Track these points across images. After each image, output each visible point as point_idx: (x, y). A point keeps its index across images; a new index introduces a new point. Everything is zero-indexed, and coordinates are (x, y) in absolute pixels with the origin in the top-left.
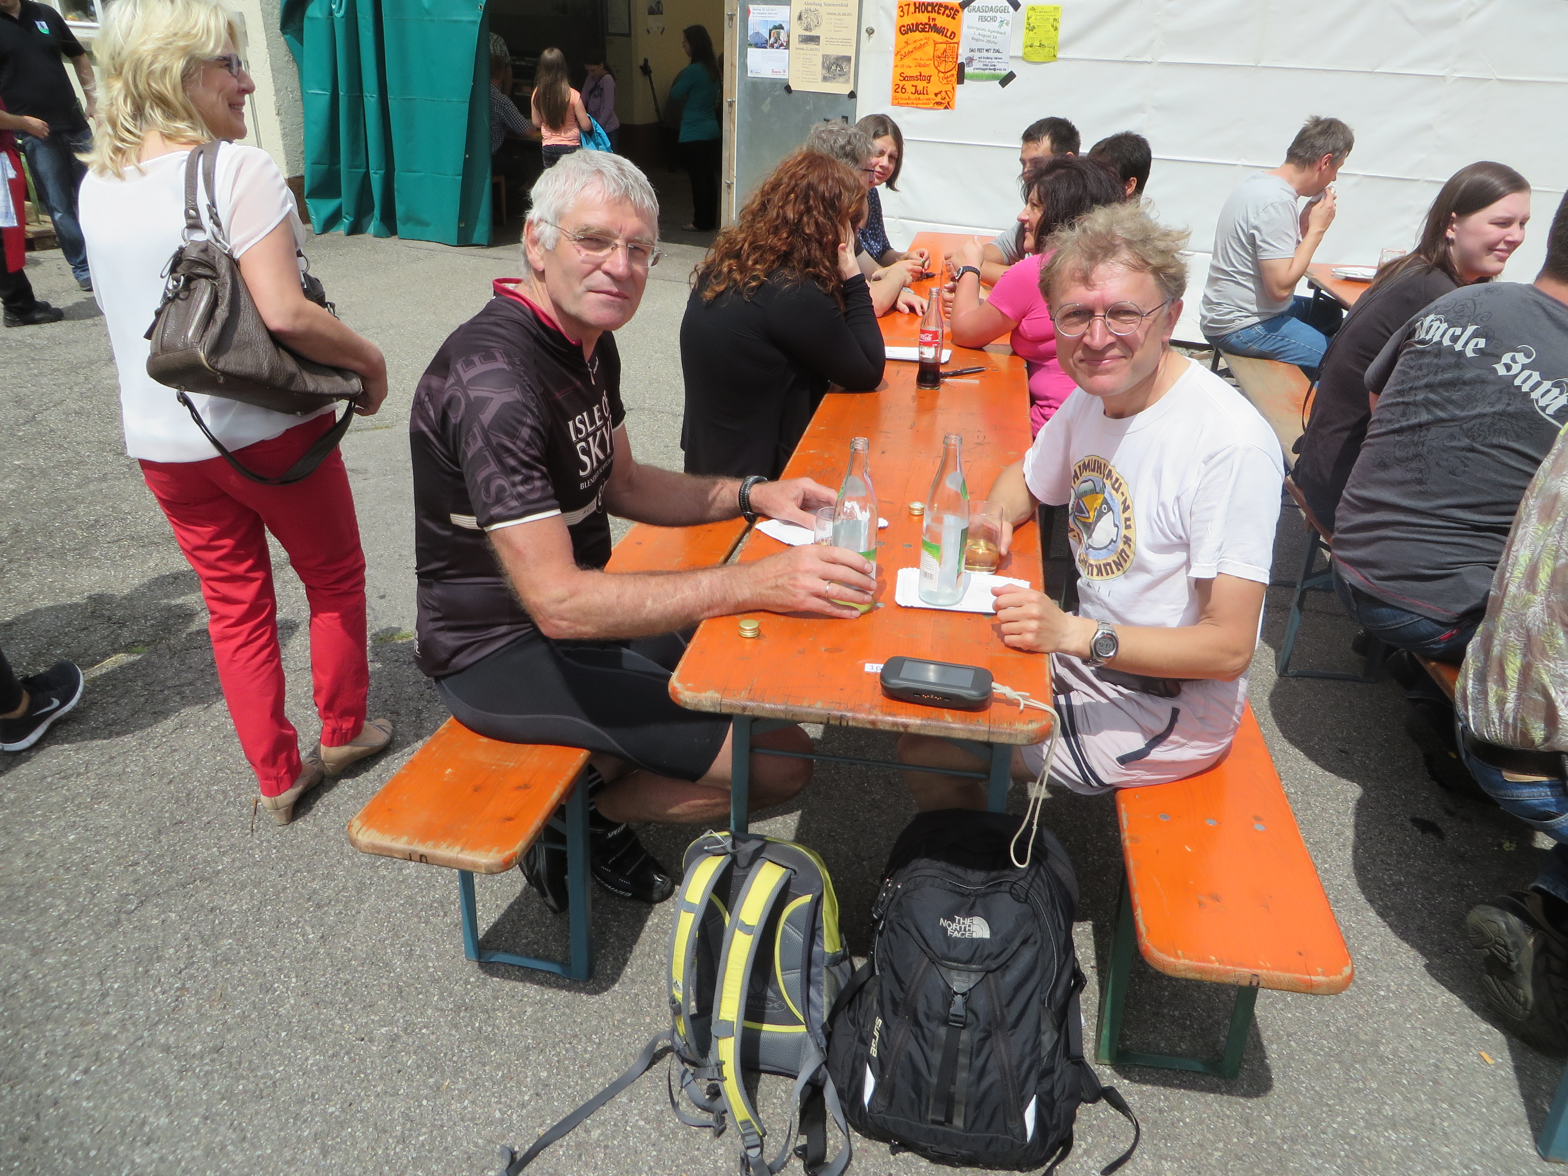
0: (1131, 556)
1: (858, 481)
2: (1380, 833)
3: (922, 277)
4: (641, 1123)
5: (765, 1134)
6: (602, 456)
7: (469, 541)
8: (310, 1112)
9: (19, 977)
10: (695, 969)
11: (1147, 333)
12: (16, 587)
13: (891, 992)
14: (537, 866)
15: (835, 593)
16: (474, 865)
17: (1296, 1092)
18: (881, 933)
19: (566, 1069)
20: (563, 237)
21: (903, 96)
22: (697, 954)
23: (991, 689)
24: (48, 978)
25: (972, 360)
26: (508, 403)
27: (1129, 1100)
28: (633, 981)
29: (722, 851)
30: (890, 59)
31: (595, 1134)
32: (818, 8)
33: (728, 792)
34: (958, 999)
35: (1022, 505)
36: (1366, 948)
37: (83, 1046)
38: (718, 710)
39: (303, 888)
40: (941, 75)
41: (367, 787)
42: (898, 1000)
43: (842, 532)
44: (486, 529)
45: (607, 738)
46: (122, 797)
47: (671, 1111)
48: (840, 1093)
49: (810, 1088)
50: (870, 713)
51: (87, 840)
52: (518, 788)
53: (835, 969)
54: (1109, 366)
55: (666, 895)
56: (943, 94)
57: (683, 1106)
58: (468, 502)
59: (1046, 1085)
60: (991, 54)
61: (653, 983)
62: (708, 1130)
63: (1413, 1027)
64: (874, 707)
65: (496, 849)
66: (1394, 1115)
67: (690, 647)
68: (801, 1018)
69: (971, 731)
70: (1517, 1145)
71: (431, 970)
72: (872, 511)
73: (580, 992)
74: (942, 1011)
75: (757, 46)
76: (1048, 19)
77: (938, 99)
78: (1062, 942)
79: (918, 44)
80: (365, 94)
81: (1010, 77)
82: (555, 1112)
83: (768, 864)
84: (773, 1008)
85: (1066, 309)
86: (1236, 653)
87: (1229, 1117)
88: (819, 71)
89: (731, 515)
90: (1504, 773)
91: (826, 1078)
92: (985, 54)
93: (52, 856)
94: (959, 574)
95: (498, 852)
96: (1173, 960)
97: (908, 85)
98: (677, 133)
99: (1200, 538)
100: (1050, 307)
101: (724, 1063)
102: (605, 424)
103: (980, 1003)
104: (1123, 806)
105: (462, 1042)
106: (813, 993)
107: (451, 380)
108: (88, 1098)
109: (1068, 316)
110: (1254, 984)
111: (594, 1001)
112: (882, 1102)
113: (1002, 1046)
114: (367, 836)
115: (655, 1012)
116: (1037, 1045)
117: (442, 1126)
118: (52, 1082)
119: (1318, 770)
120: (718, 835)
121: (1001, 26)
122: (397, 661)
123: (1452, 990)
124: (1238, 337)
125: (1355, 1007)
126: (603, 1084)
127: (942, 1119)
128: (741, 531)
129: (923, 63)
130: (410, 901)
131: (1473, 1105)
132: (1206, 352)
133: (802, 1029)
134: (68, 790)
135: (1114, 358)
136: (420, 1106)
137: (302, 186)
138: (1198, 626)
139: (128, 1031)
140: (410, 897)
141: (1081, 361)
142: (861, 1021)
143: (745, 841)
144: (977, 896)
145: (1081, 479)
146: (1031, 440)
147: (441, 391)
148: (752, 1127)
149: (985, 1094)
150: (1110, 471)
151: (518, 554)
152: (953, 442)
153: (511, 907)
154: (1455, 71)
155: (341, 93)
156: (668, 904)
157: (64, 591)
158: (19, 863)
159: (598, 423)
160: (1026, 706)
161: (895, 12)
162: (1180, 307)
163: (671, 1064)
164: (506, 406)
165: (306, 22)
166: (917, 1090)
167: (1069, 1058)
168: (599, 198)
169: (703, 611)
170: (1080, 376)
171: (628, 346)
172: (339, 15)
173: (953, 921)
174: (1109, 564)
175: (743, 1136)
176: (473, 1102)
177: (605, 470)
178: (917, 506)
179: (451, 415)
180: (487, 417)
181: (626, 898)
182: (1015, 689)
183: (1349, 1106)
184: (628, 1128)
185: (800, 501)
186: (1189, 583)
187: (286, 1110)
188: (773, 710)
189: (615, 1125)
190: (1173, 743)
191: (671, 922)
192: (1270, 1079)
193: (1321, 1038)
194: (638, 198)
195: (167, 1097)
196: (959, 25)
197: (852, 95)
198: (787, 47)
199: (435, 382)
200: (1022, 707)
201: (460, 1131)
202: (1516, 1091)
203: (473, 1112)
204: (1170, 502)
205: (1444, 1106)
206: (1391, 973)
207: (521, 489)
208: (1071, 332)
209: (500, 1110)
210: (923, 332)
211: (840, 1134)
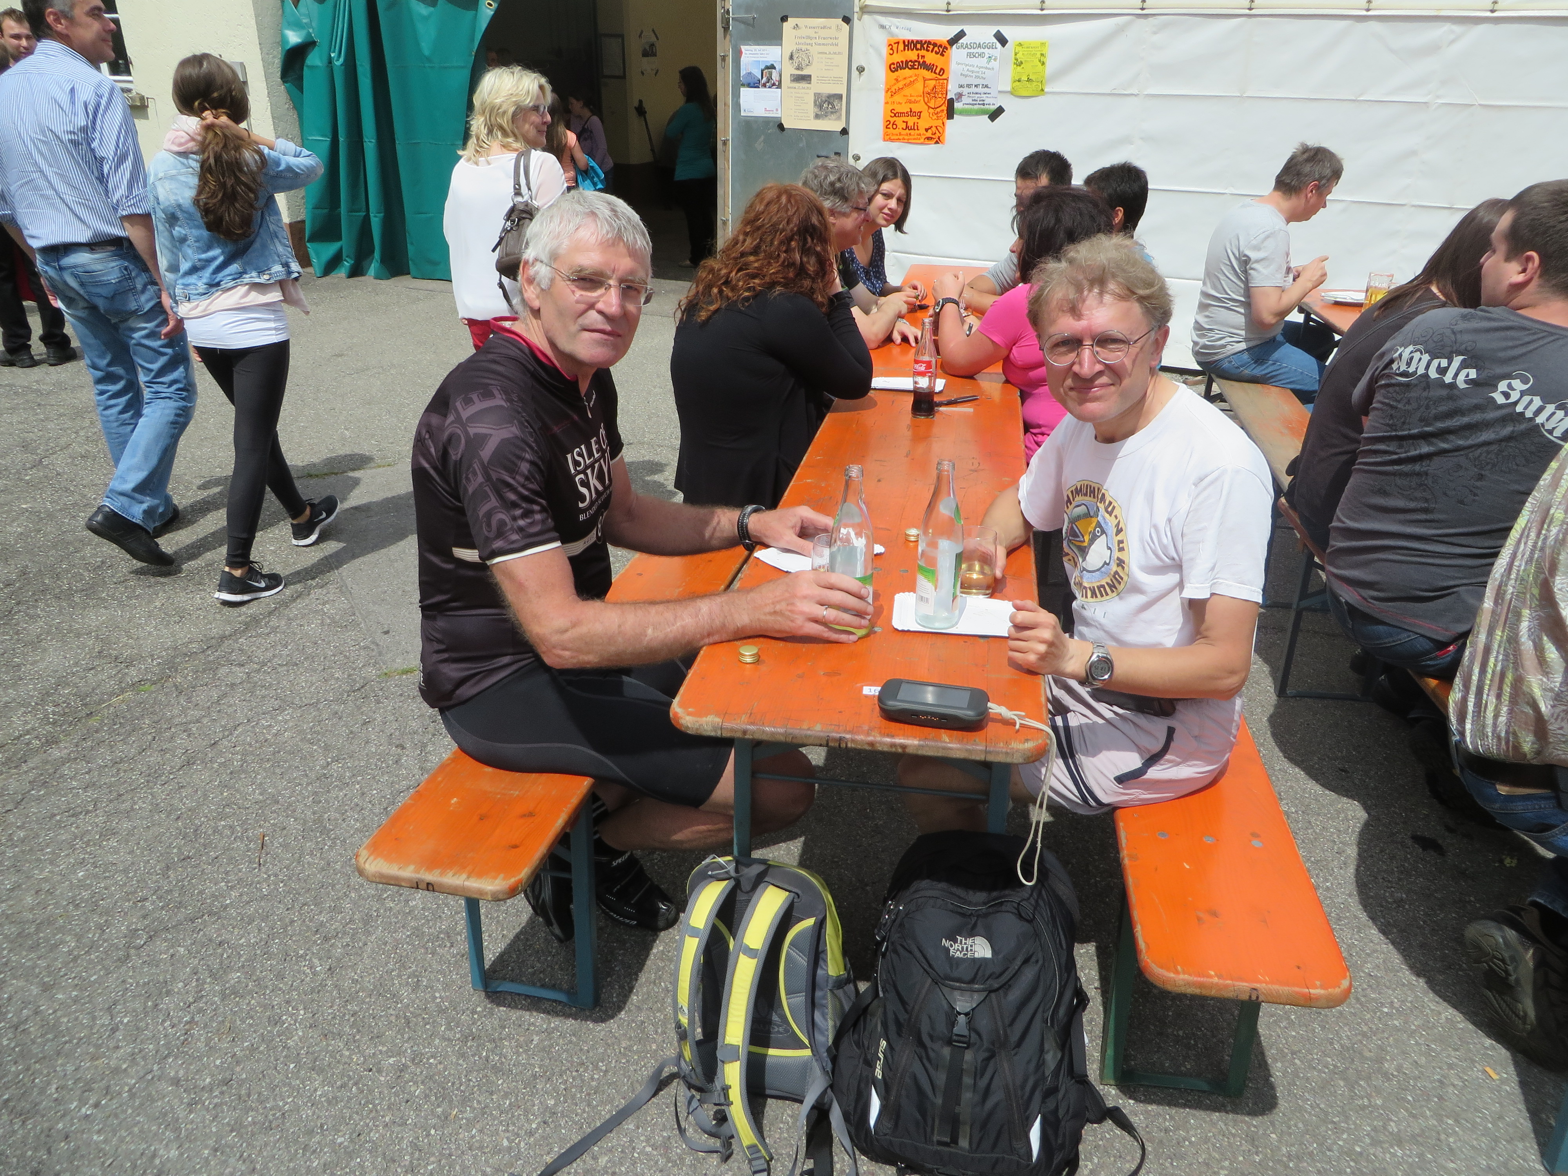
0: (1125, 578)
1: (854, 509)
2: (1381, 851)
3: (916, 308)
4: (649, 1149)
5: (772, 1159)
6: (600, 488)
7: (471, 573)
8: (319, 1143)
9: (30, 1013)
10: (700, 996)
11: (1134, 361)
12: (24, 629)
13: (895, 1014)
14: (543, 895)
15: (832, 618)
16: (481, 892)
17: (1301, 1109)
18: (884, 955)
19: (573, 1097)
20: (558, 277)
21: (895, 132)
22: (702, 980)
23: (987, 709)
24: (59, 1013)
25: (964, 388)
26: (508, 439)
27: (1134, 1120)
28: (639, 1009)
29: (726, 876)
30: (880, 96)
31: (603, 1161)
32: (809, 47)
33: (731, 817)
34: (962, 1019)
35: (1015, 531)
36: (1369, 965)
37: (93, 1080)
38: (719, 734)
39: (311, 921)
40: (931, 111)
41: (372, 820)
42: (901, 1020)
43: (839, 559)
44: (488, 563)
45: (611, 765)
46: (131, 833)
47: (678, 1137)
48: (846, 1117)
49: (816, 1112)
50: (868, 734)
51: (96, 876)
52: (523, 816)
53: (839, 992)
54: (1098, 393)
55: (671, 923)
56: (934, 129)
57: (690, 1132)
58: (469, 535)
59: (1051, 1104)
60: (980, 90)
61: (659, 1010)
62: (715, 1155)
63: (1417, 1043)
64: (871, 729)
65: (502, 876)
66: (1399, 1131)
67: (691, 674)
68: (806, 1042)
69: (967, 750)
70: (1524, 1160)
71: (438, 1000)
72: (867, 537)
73: (586, 1020)
74: (945, 1031)
75: (749, 86)
76: (1035, 54)
77: (929, 134)
78: (1063, 960)
79: (907, 81)
80: (365, 139)
81: (999, 111)
82: (562, 1140)
83: (771, 887)
84: (779, 1032)
85: (1054, 340)
86: (1232, 672)
87: (1234, 1135)
88: (811, 109)
89: (730, 544)
90: (1498, 787)
91: (832, 1101)
92: (974, 90)
93: (62, 894)
94: (955, 597)
95: (504, 879)
96: (1172, 975)
97: (899, 121)
98: (672, 171)
99: (1192, 559)
100: (1039, 337)
101: (730, 1087)
102: (603, 456)
103: (984, 1023)
104: (1121, 824)
105: (469, 1072)
106: (818, 1016)
107: (451, 418)
108: (99, 1132)
109: (1057, 345)
110: (1254, 998)
111: (599, 1030)
112: (888, 1125)
113: (1006, 1065)
114: (375, 865)
115: (661, 1039)
116: (1041, 1064)
117: (450, 1155)
118: (63, 1116)
119: (1318, 789)
120: (721, 860)
121: (988, 62)
122: (401, 695)
123: (1455, 1007)
124: (1230, 362)
125: (1359, 1024)
126: (610, 1111)
127: (948, 1140)
128: (741, 560)
129: (913, 99)
130: (417, 933)
131: (1478, 1120)
132: (1200, 378)
133: (807, 1053)
134: (77, 828)
135: (1103, 386)
136: (428, 1135)
137: (303, 230)
138: (1193, 647)
139: (138, 1064)
140: (417, 929)
141: (1071, 389)
142: (866, 1043)
143: (748, 865)
144: (978, 916)
145: (1074, 504)
146: (1025, 466)
147: (441, 429)
148: (759, 1151)
149: (990, 1114)
150: (1103, 495)
151: (521, 587)
152: (946, 468)
153: (517, 936)
154: (1438, 97)
155: (341, 139)
156: (673, 932)
157: (71, 632)
158: (29, 900)
159: (596, 456)
160: (1022, 725)
161: (885, 50)
162: (1166, 333)
163: (678, 1089)
164: (504, 442)
165: (306, 72)
166: (923, 1111)
167: (1073, 1078)
168: (593, 240)
169: (703, 638)
170: (1071, 404)
171: (627, 381)
172: (339, 63)
173: (955, 941)
174: (1103, 586)
175: (750, 1161)
176: (481, 1131)
177: (604, 501)
178: (913, 532)
179: (451, 451)
180: (486, 453)
181: (632, 927)
182: (1011, 709)
183: (1355, 1123)
184: (636, 1155)
185: (798, 529)
186: (1182, 604)
187: (296, 1141)
188: (773, 734)
189: (622, 1152)
190: (1169, 761)
191: (675, 949)
192: (1275, 1097)
193: (1326, 1056)
194: (631, 238)
195: (177, 1130)
196: (948, 62)
197: (845, 132)
198: (779, 86)
199: (435, 420)
200: (1017, 727)
201: (468, 1159)
202: (1522, 1107)
203: (481, 1141)
204: (1162, 523)
205: (1450, 1122)
206: (1394, 990)
207: (521, 523)
208: (1061, 361)
209: (508, 1138)
210: (917, 362)
211: (846, 1157)
